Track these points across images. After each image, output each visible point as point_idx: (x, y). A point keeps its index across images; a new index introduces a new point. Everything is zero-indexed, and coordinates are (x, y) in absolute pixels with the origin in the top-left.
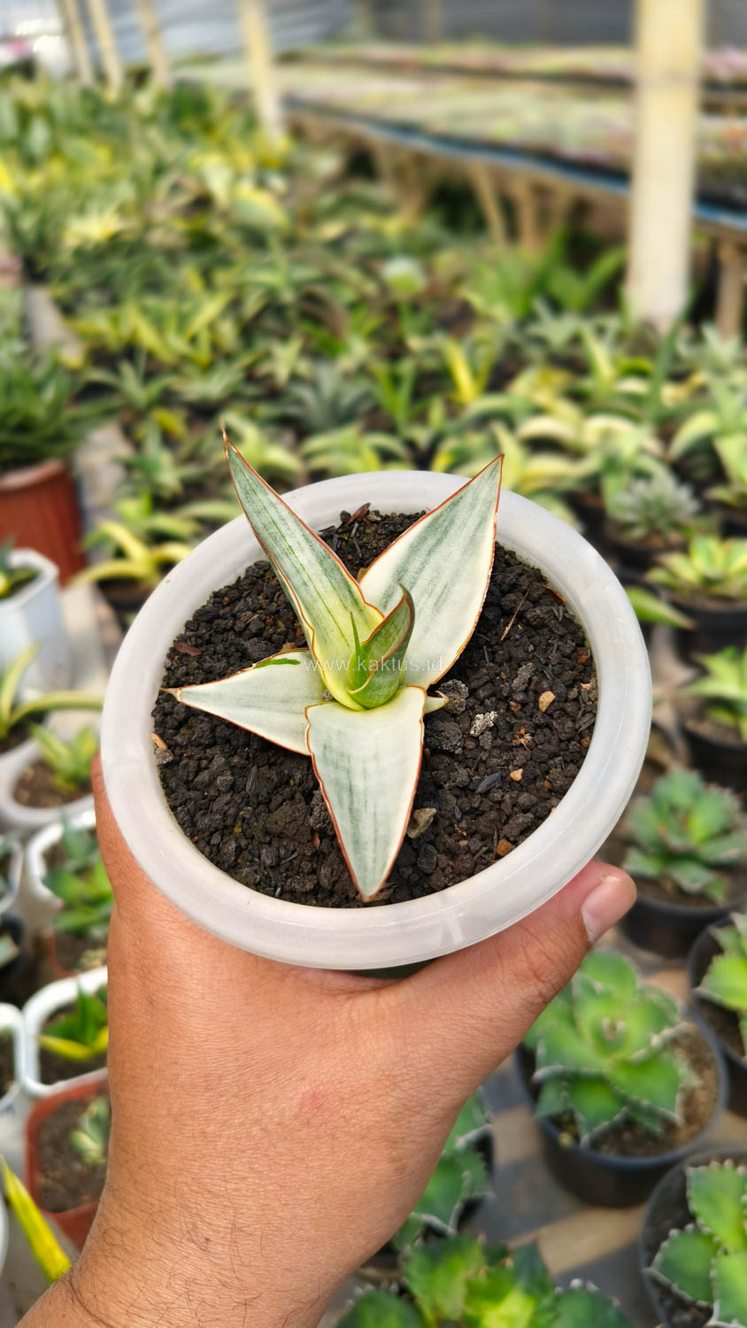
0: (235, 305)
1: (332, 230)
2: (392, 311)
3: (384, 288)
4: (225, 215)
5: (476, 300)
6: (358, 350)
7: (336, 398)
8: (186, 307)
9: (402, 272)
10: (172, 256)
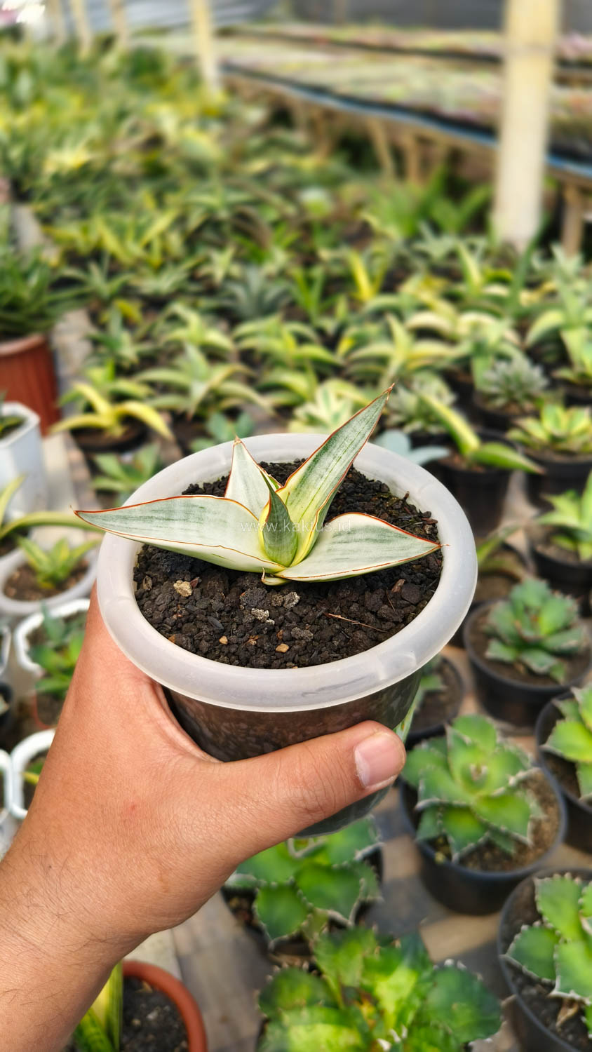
0: (181, 221)
1: (259, 165)
2: (307, 228)
3: (302, 210)
4: (175, 151)
5: (374, 221)
6: (279, 257)
7: (262, 294)
8: (143, 220)
9: (315, 199)
10: (131, 182)
